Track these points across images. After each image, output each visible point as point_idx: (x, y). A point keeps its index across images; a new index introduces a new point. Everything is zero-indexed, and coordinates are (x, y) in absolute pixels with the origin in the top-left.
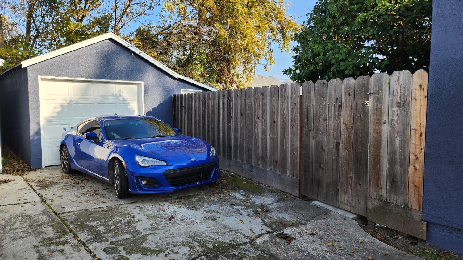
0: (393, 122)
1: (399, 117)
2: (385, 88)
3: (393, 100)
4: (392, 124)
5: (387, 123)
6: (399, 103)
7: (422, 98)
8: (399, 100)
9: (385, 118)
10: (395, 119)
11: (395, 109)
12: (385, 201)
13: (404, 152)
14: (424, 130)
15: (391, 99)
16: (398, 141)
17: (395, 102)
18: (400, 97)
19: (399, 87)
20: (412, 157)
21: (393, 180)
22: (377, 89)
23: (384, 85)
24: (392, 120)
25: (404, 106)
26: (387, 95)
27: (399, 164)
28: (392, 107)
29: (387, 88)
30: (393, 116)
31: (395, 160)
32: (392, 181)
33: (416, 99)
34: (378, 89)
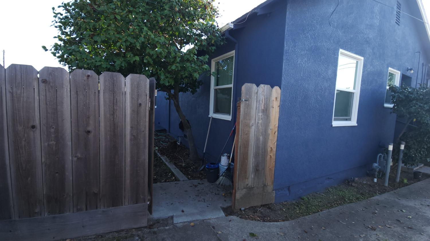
0: (258, 125)
1: (263, 120)
2: (254, 97)
3: (259, 107)
5: (254, 125)
7: (277, 106)
8: (263, 108)
9: (253, 122)
10: (260, 122)
11: (260, 114)
12: (250, 188)
13: (265, 147)
14: (277, 129)
16: (261, 138)
18: (264, 105)
19: (264, 97)
20: (269, 149)
23: (253, 94)
25: (266, 112)
26: (255, 103)
27: (261, 156)
28: (258, 112)
30: (259, 120)
31: (259, 154)
32: (255, 170)
33: (273, 108)
34: (249, 97)
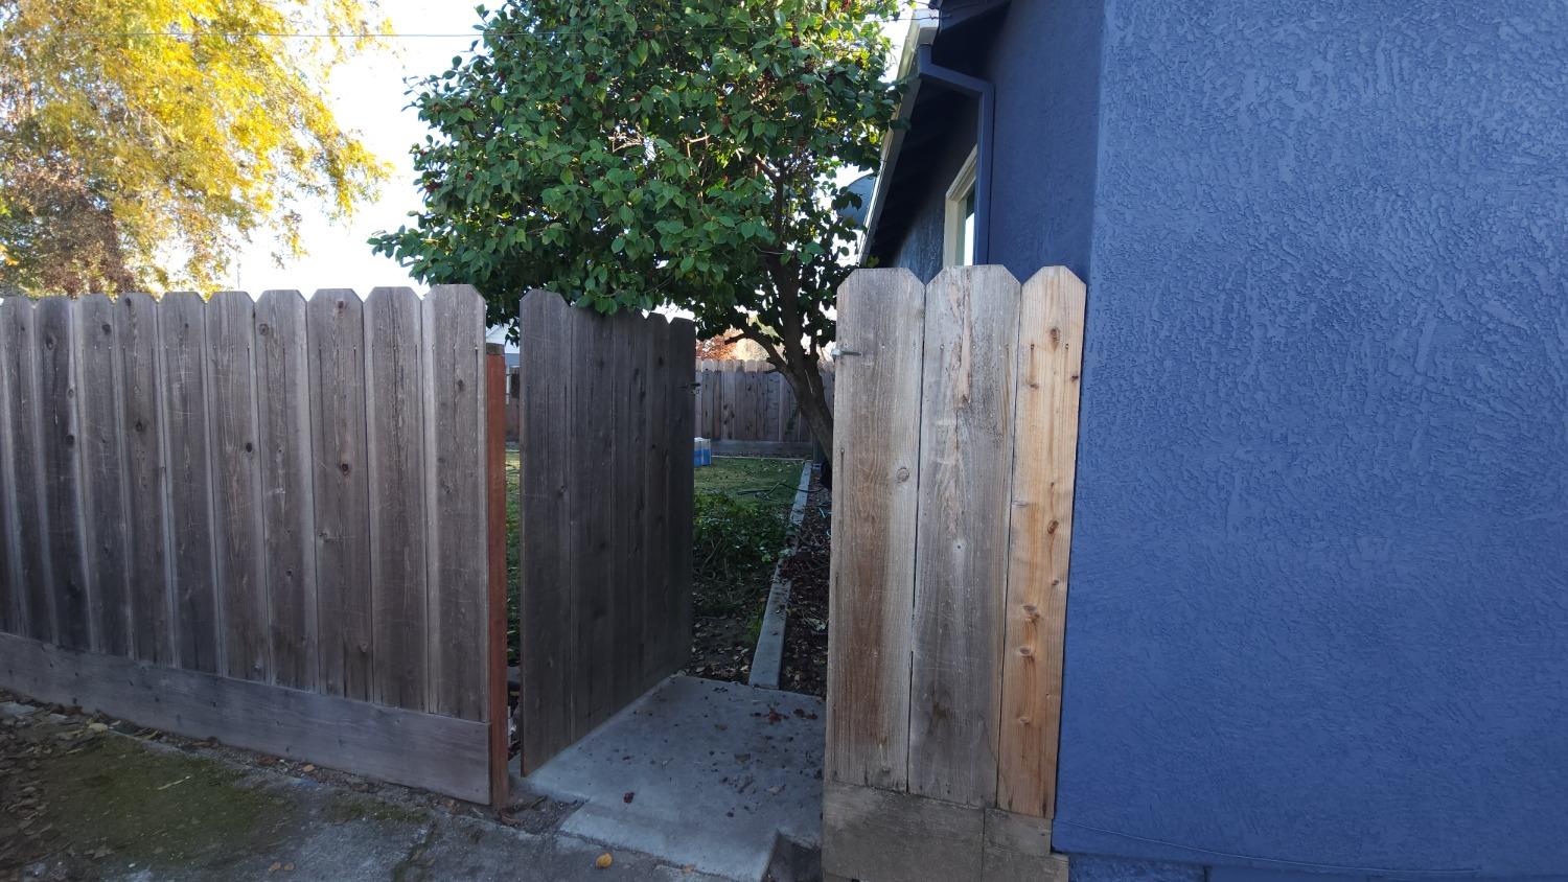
0: (939, 476)
1: (964, 453)
2: (906, 333)
3: (938, 383)
4: (933, 483)
5: (913, 479)
6: (965, 399)
7: (1059, 379)
8: (963, 388)
9: (904, 460)
10: (948, 462)
11: (949, 422)
12: (899, 792)
13: (985, 596)
14: (1064, 508)
15: (929, 379)
16: (959, 549)
17: (949, 393)
18: (970, 376)
19: (967, 331)
20: (1017, 615)
21: (936, 707)
22: (871, 336)
23: (901, 322)
24: (936, 467)
25: (986, 411)
26: (916, 364)
27: (961, 642)
28: (935, 413)
29: (916, 337)
30: (940, 452)
31: (945, 627)
32: (931, 710)
33: (1034, 386)
34: (876, 335)
